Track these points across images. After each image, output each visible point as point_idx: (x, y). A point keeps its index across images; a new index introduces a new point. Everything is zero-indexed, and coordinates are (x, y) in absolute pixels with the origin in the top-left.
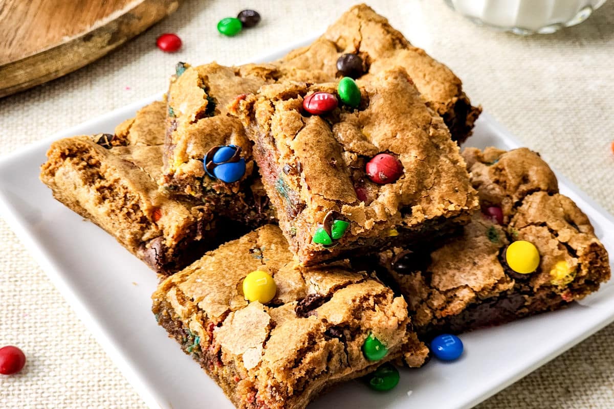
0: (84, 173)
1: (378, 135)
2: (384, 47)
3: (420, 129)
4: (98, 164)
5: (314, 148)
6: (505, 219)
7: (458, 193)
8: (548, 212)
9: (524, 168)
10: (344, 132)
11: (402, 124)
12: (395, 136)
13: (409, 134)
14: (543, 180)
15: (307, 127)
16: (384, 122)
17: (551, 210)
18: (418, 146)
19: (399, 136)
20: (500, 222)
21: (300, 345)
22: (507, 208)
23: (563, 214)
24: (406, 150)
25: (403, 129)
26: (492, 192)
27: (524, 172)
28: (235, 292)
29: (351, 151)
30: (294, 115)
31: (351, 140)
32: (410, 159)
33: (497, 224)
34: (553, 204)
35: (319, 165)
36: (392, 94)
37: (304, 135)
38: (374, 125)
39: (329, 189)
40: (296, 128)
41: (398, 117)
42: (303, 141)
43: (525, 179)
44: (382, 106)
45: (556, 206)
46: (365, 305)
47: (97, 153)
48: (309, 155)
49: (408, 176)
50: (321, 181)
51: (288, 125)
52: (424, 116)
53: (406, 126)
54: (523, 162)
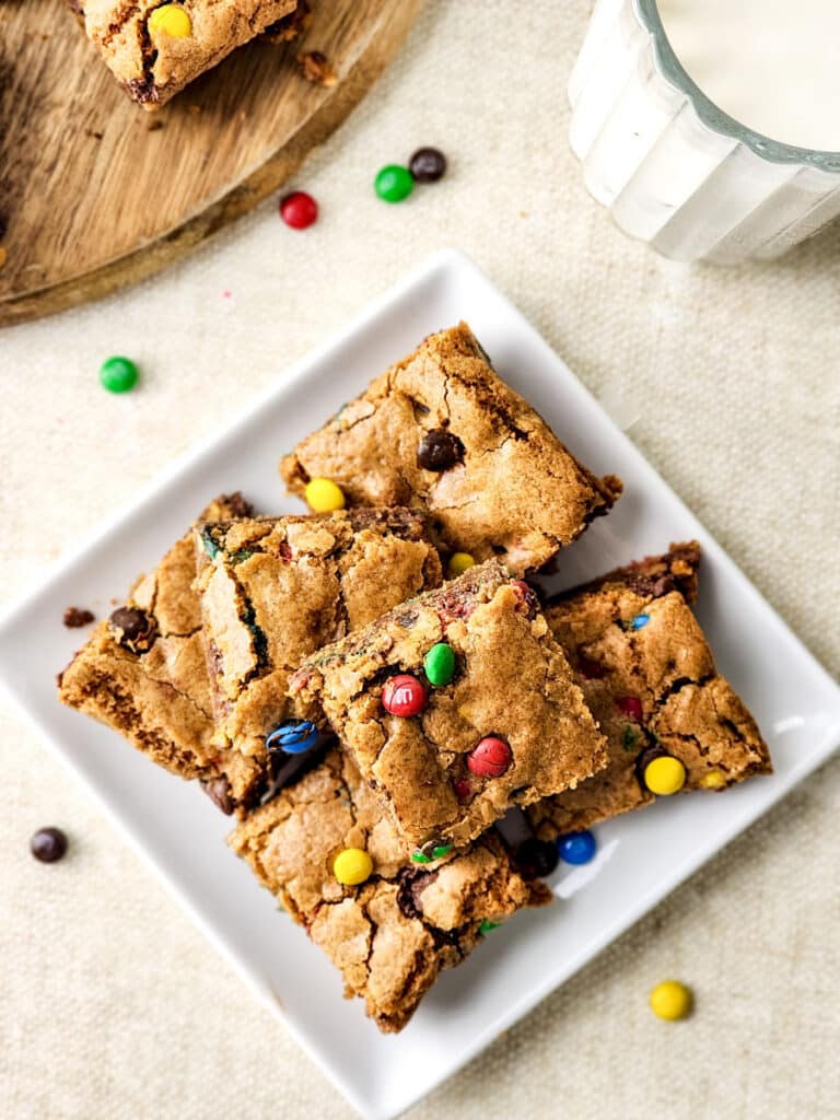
0: (116, 718)
1: (480, 714)
2: (481, 435)
3: (532, 693)
4: (130, 697)
5: (403, 771)
6: (645, 717)
7: (582, 761)
8: (697, 721)
9: (670, 651)
10: (437, 726)
11: (510, 695)
12: (501, 713)
13: (518, 707)
14: (694, 671)
15: (391, 740)
16: (486, 697)
17: (702, 717)
18: (530, 721)
19: (506, 713)
20: (639, 720)
21: (407, 971)
22: (647, 706)
23: (716, 718)
24: (515, 729)
25: (511, 702)
26: (629, 687)
27: (669, 657)
28: (325, 873)
29: (448, 751)
30: (373, 728)
31: (446, 739)
32: (519, 741)
33: (635, 723)
34: (704, 708)
35: (410, 791)
36: (494, 652)
37: (387, 755)
38: (474, 701)
39: (424, 817)
40: (378, 746)
41: (503, 687)
42: (387, 762)
43: (671, 665)
44: (483, 676)
45: (707, 709)
46: (477, 892)
47: (125, 680)
48: (396, 780)
49: (518, 763)
50: (414, 809)
51: (367, 743)
52: (537, 670)
53: (515, 696)
54: (670, 640)
